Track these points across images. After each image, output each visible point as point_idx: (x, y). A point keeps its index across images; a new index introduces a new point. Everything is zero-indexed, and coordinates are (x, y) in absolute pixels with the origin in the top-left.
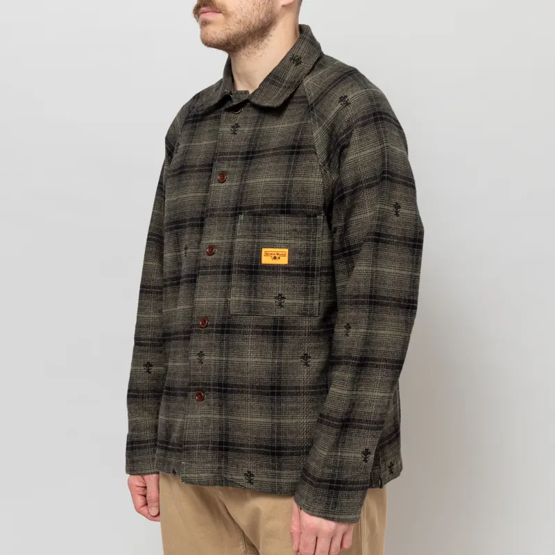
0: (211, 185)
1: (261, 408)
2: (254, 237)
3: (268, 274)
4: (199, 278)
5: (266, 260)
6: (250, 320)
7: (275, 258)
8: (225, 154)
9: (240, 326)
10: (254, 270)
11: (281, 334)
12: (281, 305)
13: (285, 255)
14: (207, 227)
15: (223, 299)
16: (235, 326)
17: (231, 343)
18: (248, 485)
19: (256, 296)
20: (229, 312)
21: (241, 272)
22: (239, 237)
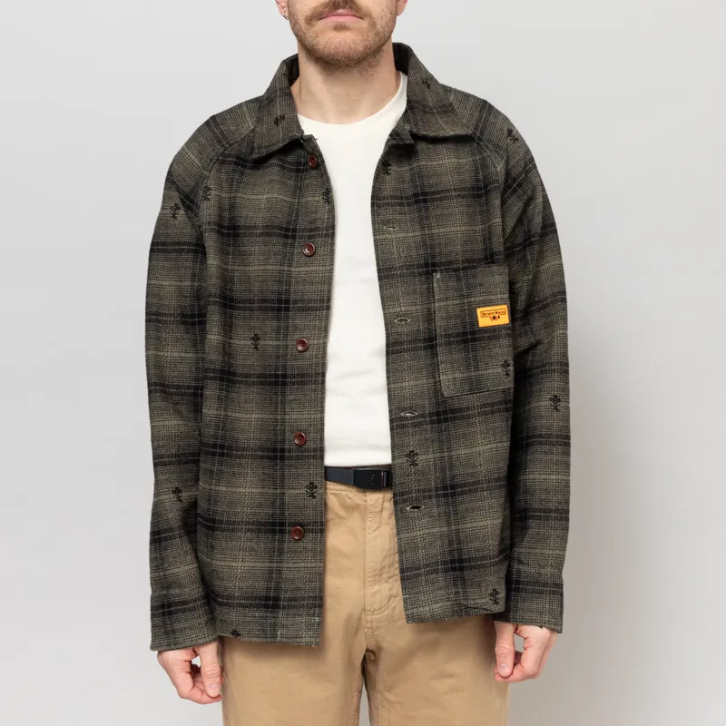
2: (462, 296)
3: (490, 338)
5: (484, 322)
6: (474, 400)
7: (494, 318)
9: (461, 410)
10: (470, 336)
12: (507, 374)
13: (504, 313)
15: (431, 381)
16: (453, 411)
17: (452, 433)
18: (494, 608)
19: (477, 368)
20: (442, 395)
21: (449, 343)
22: (440, 300)
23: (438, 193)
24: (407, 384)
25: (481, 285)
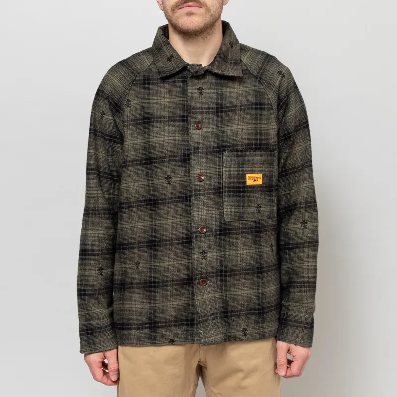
0: (189, 131)
1: (250, 284)
2: (239, 166)
3: (251, 191)
4: (193, 198)
5: (249, 182)
6: (240, 224)
7: (255, 180)
8: (197, 109)
9: (233, 229)
10: (242, 189)
11: (259, 232)
12: (259, 212)
13: (260, 178)
14: (192, 161)
15: (218, 212)
16: (229, 230)
17: (227, 242)
18: (244, 338)
19: (243, 207)
20: (224, 220)
21: (230, 191)
22: (226, 167)
23: (230, 107)
24: (203, 213)
25: (249, 161)
